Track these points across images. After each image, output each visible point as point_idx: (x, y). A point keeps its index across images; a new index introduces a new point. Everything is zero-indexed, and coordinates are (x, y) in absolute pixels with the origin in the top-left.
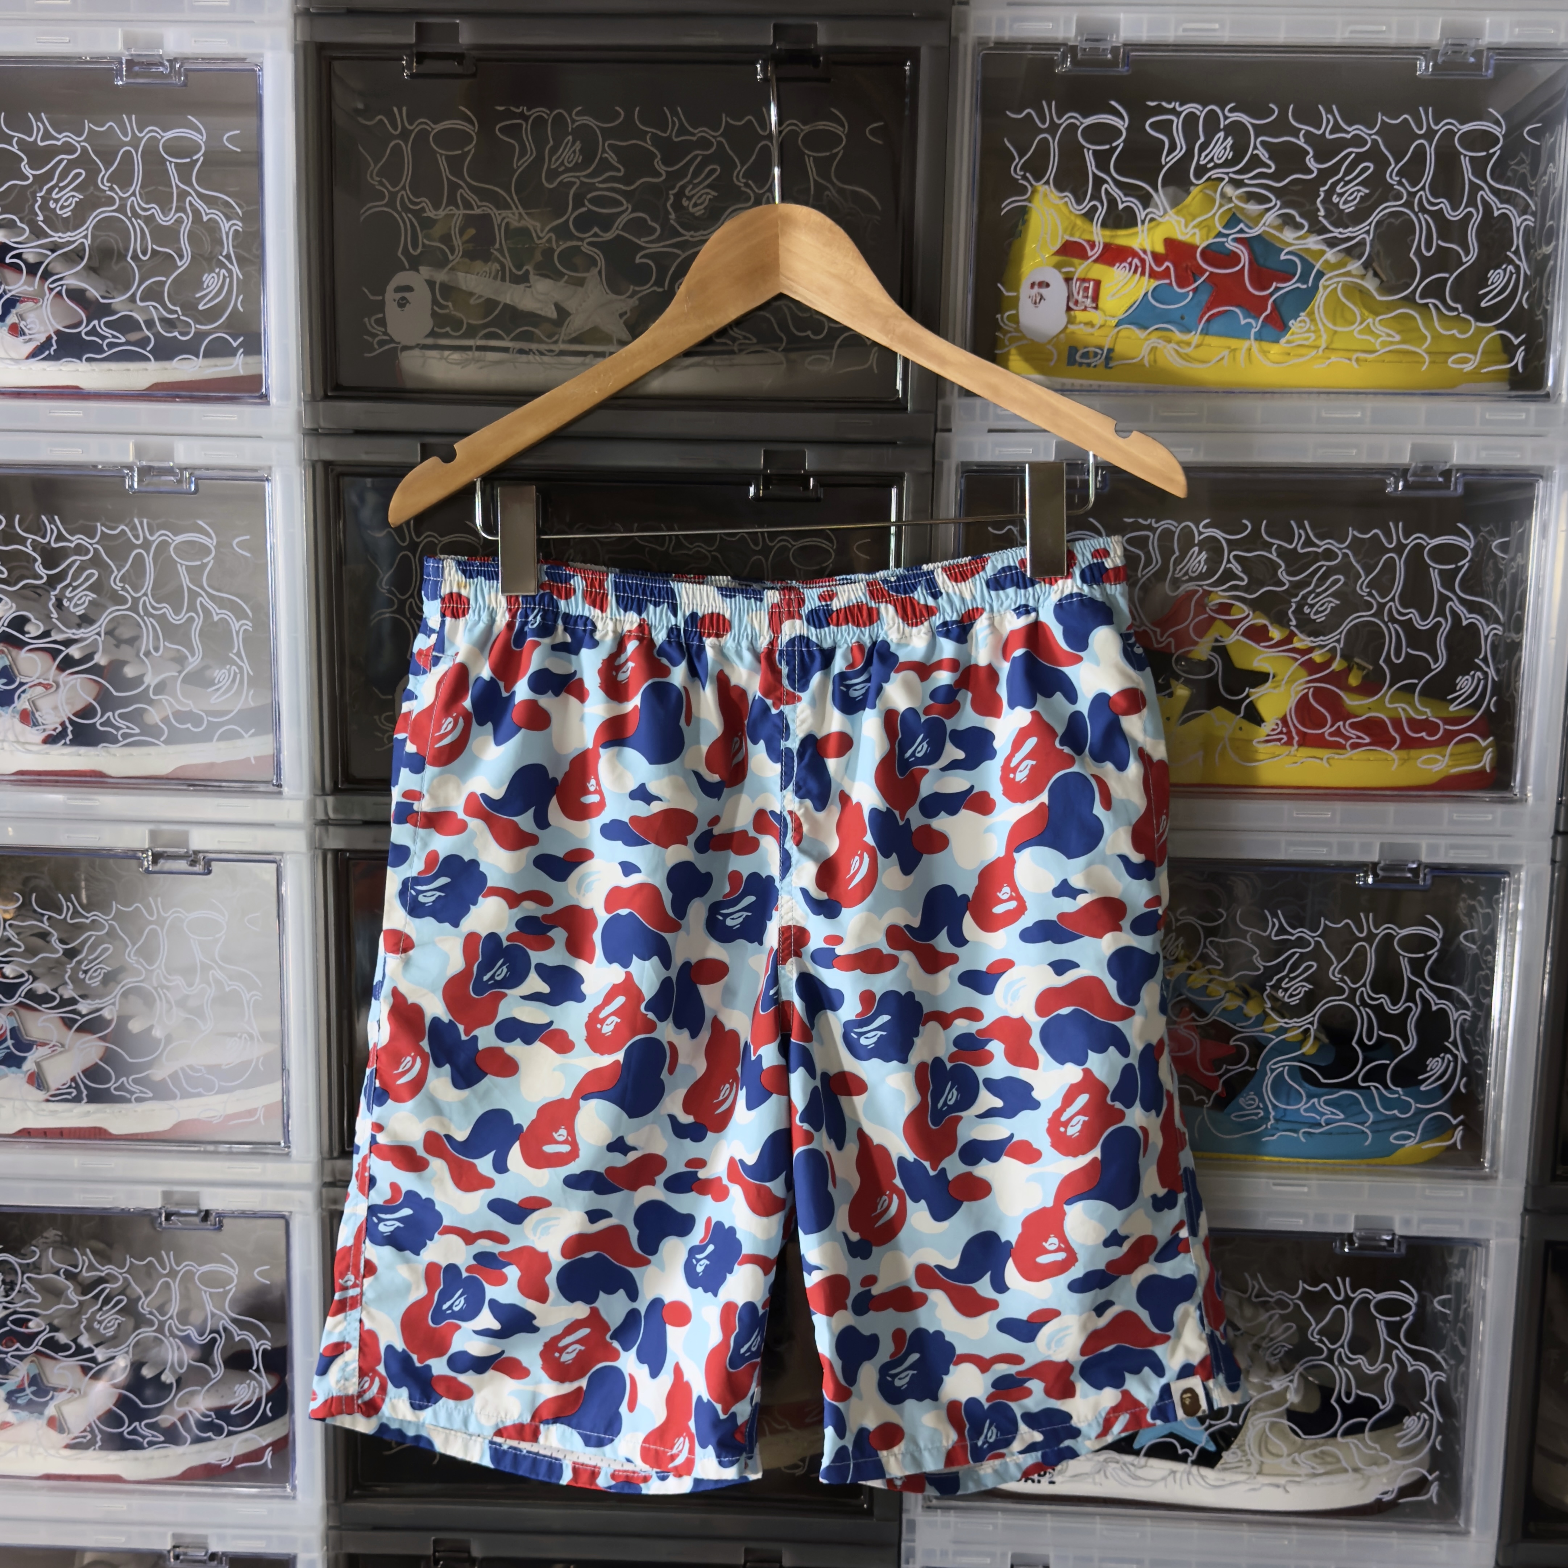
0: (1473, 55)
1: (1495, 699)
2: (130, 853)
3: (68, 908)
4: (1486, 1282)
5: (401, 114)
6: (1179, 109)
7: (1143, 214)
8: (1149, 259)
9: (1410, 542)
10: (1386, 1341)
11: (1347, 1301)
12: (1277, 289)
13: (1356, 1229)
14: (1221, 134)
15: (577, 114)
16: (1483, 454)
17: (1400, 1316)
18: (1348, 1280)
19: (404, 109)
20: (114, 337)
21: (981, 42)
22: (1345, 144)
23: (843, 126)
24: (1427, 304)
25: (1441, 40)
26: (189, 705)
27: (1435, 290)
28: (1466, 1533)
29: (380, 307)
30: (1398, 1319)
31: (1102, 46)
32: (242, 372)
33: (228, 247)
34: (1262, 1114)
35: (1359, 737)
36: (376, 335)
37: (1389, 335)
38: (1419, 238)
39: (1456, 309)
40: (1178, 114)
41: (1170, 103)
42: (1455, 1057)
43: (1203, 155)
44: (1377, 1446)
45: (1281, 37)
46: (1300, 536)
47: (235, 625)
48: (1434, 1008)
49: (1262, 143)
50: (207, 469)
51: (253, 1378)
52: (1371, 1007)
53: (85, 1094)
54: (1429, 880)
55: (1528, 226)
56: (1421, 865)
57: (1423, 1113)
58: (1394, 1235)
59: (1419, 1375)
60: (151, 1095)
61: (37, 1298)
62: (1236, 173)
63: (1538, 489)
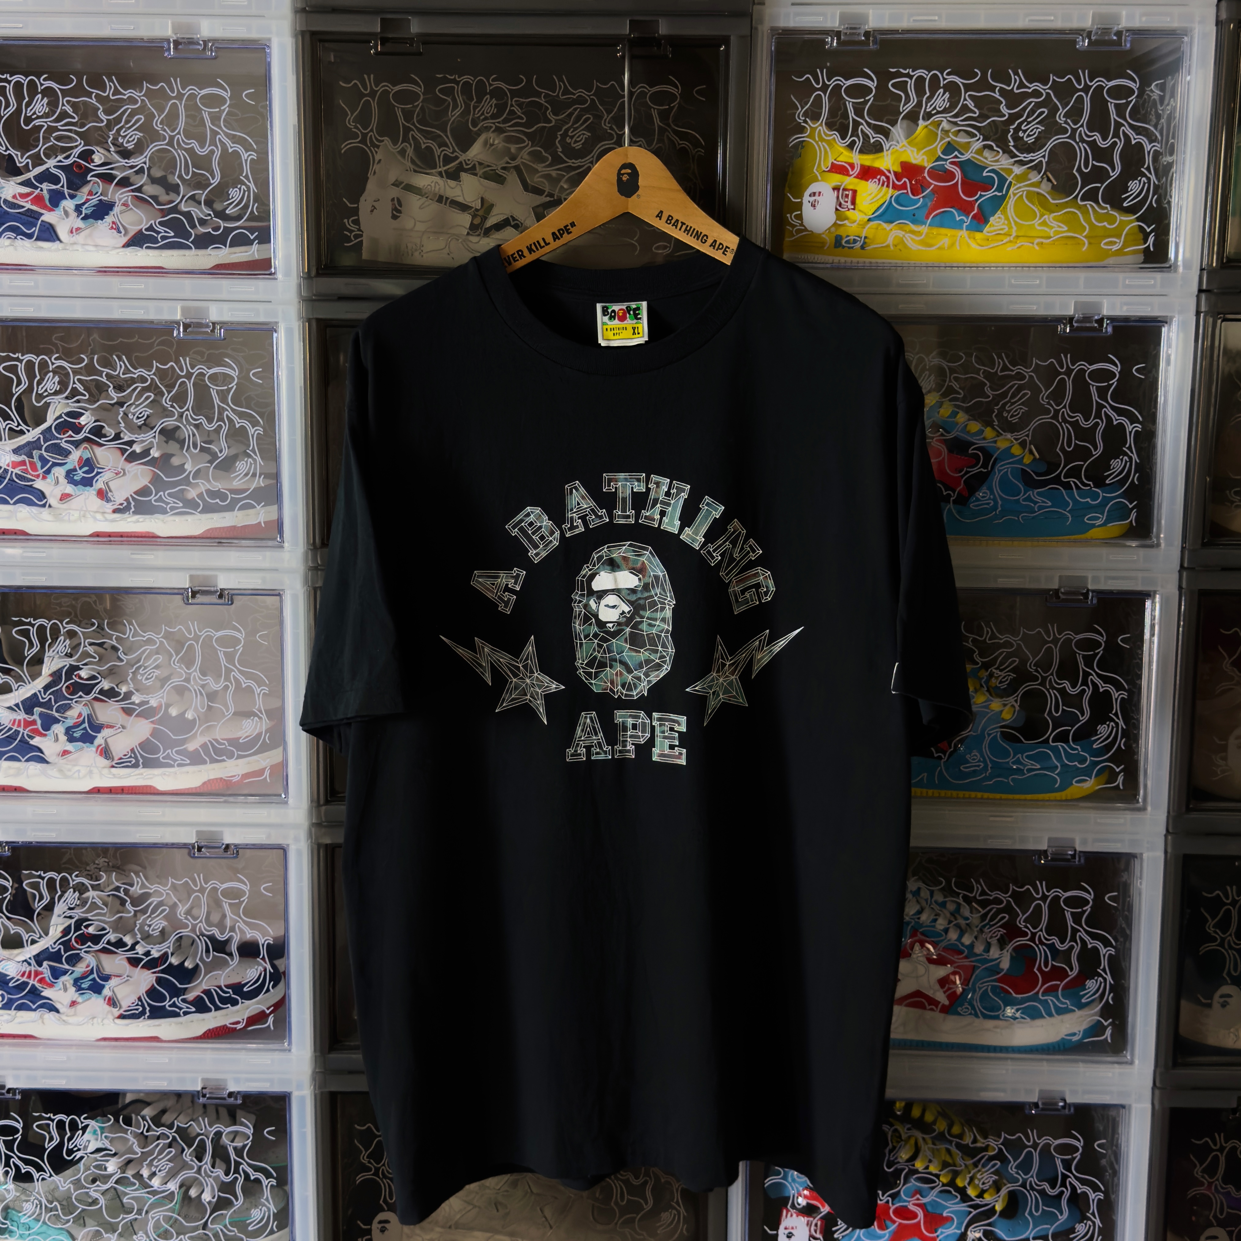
0: (1115, 35)
1: (1137, 475)
2: (176, 591)
3: (130, 629)
4: (1141, 883)
5: (370, 80)
6: (912, 74)
7: (888, 146)
8: (892, 177)
9: (1076, 368)
10: (1072, 926)
11: (1044, 898)
12: (981, 196)
13: (1049, 847)
14: (941, 91)
15: (493, 80)
16: (1125, 308)
17: (1082, 908)
18: (1044, 883)
19: (372, 76)
20: (166, 232)
21: (773, 30)
22: (1026, 96)
23: (678, 88)
24: (1086, 205)
25: (1093, 24)
26: (217, 486)
27: (1091, 196)
28: (1132, 1063)
29: (356, 211)
30: (1080, 910)
31: (858, 31)
32: (257, 257)
33: (247, 169)
34: (982, 765)
35: (1044, 502)
36: (352, 231)
37: (1060, 227)
38: (1080, 159)
39: (1106, 208)
40: (911, 77)
41: (905, 69)
42: (1117, 724)
43: (929, 105)
44: (1067, 1001)
45: (982, 23)
46: (999, 363)
47: (251, 431)
48: (1101, 690)
49: (969, 95)
50: (232, 323)
51: (260, 964)
52: (1058, 690)
53: (141, 761)
54: (1095, 601)
55: (1155, 150)
56: (1088, 590)
57: (1095, 764)
58: (1075, 850)
59: (1095, 950)
60: (188, 762)
61: (103, 909)
62: (950, 117)
63: (1164, 330)
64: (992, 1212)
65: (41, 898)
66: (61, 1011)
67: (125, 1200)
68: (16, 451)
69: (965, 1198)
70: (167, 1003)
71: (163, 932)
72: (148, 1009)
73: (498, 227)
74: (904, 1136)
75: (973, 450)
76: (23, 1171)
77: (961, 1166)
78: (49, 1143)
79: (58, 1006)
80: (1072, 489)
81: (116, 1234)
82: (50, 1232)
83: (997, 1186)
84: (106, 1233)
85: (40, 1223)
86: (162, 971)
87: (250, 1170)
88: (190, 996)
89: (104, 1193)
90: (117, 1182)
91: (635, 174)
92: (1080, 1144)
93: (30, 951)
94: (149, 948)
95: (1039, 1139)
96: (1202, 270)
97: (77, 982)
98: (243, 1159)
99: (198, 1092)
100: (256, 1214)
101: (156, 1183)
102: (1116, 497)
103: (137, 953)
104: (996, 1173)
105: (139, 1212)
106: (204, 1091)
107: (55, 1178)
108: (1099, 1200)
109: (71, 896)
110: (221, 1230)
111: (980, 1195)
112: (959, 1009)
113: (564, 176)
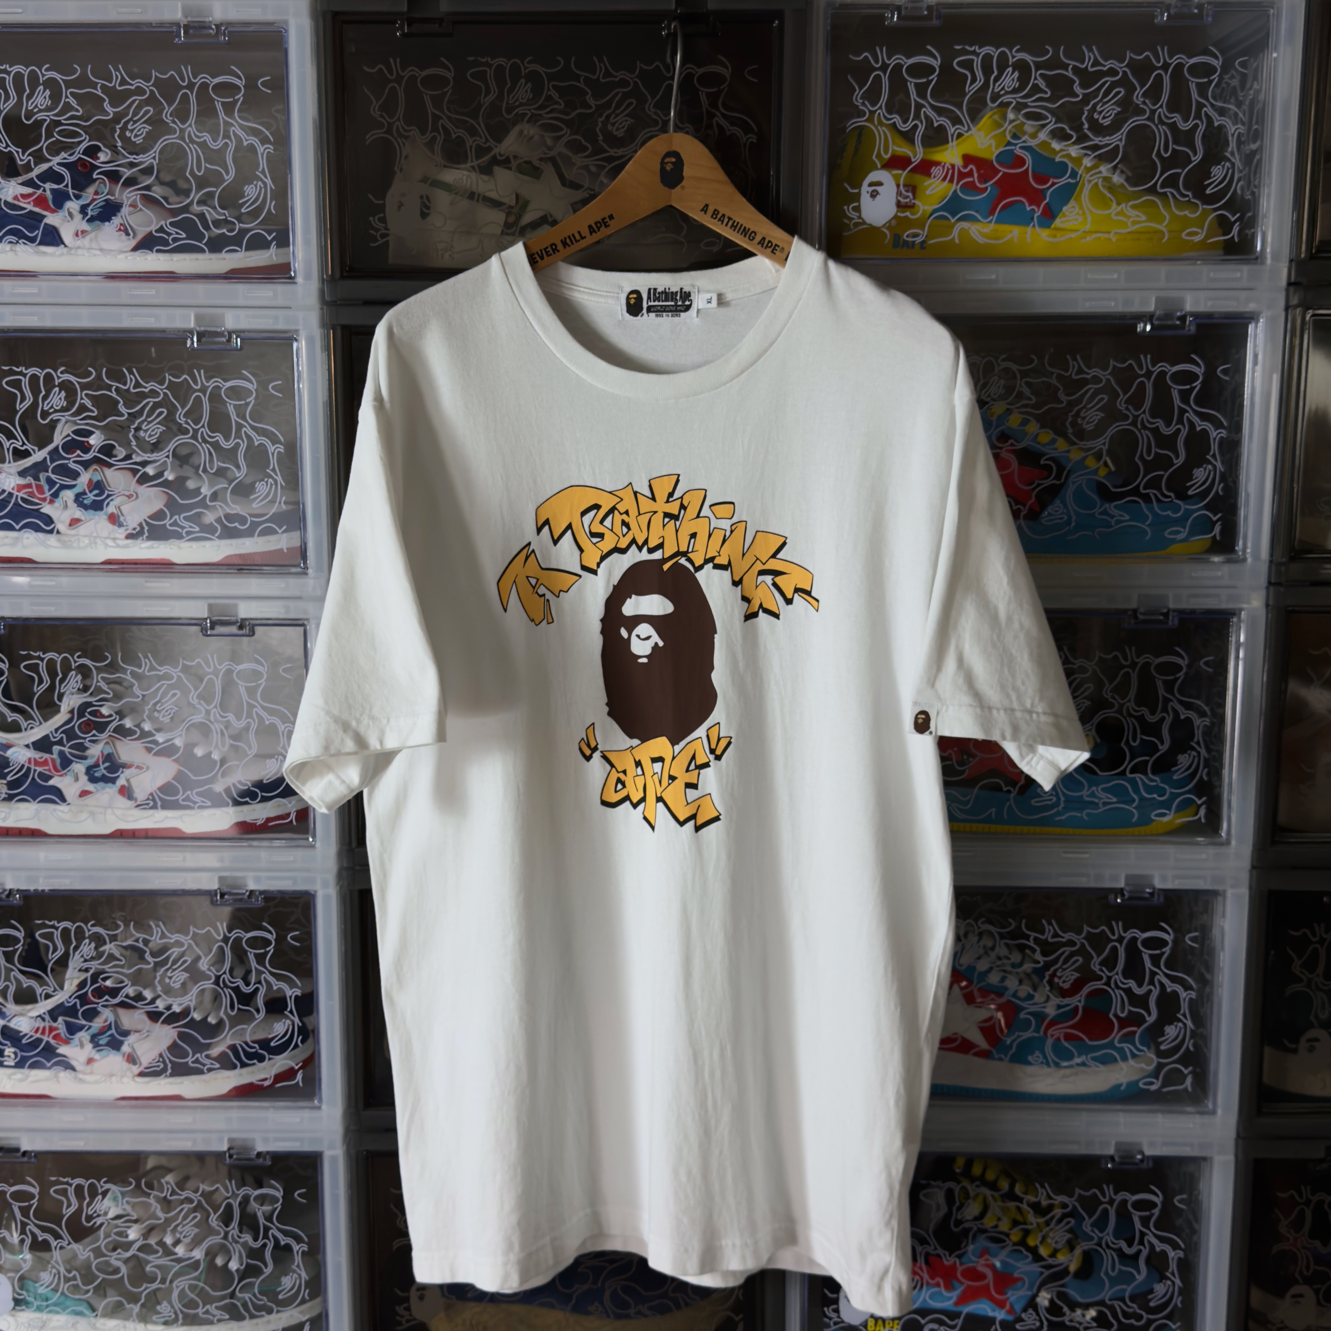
0: (1196, 8)
1: (1222, 485)
2: (194, 622)
3: (146, 663)
4: (1223, 923)
5: (395, 63)
6: (978, 51)
7: (953, 130)
9: (1157, 369)
10: (1150, 970)
11: (1120, 939)
12: (1054, 184)
13: (1126, 884)
14: (1010, 69)
15: (529, 63)
16: (1209, 303)
17: (1160, 949)
18: (1120, 924)
19: (398, 60)
20: (177, 233)
21: (830, 4)
22: (1102, 74)
23: (728, 69)
24: (1165, 193)
26: (237, 509)
27: (1172, 182)
28: (1213, 1112)
29: (382, 208)
30: (1158, 952)
31: (920, 5)
32: (275, 261)
33: (263, 164)
34: (1055, 799)
35: (1121, 516)
36: (378, 230)
37: (1138, 216)
38: (1159, 143)
39: (1188, 196)
40: (978, 55)
41: (971, 46)
42: (1199, 753)
43: (997, 84)
44: (1145, 1049)
46: (1074, 366)
47: (271, 448)
48: (1182, 717)
49: (1041, 75)
50: (249, 331)
51: (287, 1017)
52: (1135, 717)
53: (159, 804)
54: (1176, 622)
55: (1239, 133)
56: (1169, 610)
57: (1174, 796)
58: (1154, 888)
59: (1175, 994)
60: (209, 804)
61: (120, 960)
62: (1022, 97)
63: (1251, 328)
64: (1066, 1272)
65: (55, 949)
66: (78, 1068)
67: (148, 1268)
68: (22, 474)
69: (1037, 1258)
70: (190, 1060)
71: (184, 984)
72: (169, 1066)
73: (535, 225)
74: (972, 1194)
75: (1046, 460)
76: (40, 1239)
77: (1032, 1224)
78: (67, 1208)
79: (74, 1063)
80: (1152, 502)
81: (139, 1305)
82: (68, 1303)
83: (1071, 1246)
84: (129, 1303)
85: (59, 1294)
86: (184, 1026)
87: (280, 1236)
88: (215, 1052)
89: (126, 1261)
90: (139, 1250)
91: (679, 163)
92: (1158, 1200)
93: (44, 1006)
94: (170, 1001)
95: (1116, 1194)
96: (1291, 261)
97: (94, 1039)
98: (272, 1223)
99: (225, 1153)
100: (287, 1282)
101: (180, 1250)
102: (1198, 510)
103: (157, 1007)
104: (1070, 1231)
105: (163, 1281)
106: (232, 1152)
107: (75, 1246)
108: (1180, 1259)
109: (87, 948)
110: (250, 1299)
111: (1053, 1255)
112: (1030, 1058)
113: (605, 167)
